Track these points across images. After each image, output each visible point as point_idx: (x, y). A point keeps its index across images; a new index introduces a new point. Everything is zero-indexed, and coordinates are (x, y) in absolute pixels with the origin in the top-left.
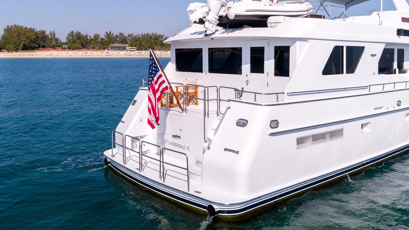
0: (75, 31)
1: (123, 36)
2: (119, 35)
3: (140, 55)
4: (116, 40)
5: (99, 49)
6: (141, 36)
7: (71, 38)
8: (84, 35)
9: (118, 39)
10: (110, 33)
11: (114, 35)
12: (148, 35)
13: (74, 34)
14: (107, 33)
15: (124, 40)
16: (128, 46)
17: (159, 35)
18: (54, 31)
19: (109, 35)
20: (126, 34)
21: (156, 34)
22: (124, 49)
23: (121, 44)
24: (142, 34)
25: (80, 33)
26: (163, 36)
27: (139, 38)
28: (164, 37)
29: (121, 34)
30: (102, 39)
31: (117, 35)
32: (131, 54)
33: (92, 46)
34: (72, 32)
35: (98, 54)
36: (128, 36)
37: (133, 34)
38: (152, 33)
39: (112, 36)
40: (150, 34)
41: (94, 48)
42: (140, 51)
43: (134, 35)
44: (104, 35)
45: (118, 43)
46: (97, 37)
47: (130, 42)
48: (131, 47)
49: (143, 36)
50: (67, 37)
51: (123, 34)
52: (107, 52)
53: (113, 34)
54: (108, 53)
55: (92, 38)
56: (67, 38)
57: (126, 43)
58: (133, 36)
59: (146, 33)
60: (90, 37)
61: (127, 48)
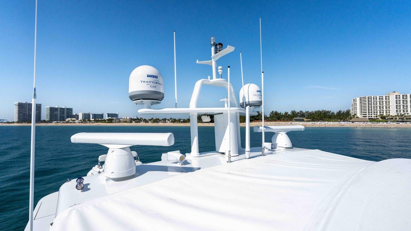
0: (274, 111)
1: (302, 113)
2: (299, 112)
3: (313, 125)
4: (298, 115)
5: (287, 121)
6: (314, 112)
7: (272, 115)
8: (279, 113)
9: (299, 115)
10: (294, 111)
11: (297, 112)
12: (319, 111)
13: (274, 112)
14: (292, 111)
15: (303, 115)
16: (305, 119)
17: (327, 111)
19: (293, 112)
20: (304, 112)
21: (325, 110)
22: (303, 120)
23: (300, 118)
24: (315, 111)
25: (277, 112)
26: (330, 111)
27: (313, 113)
28: (331, 112)
29: (301, 111)
30: (289, 115)
31: (298, 112)
32: (308, 124)
33: (283, 119)
34: (273, 112)
36: (306, 112)
37: (308, 111)
38: (322, 110)
39: (295, 113)
40: (320, 110)
42: (314, 122)
43: (310, 112)
44: (291, 113)
45: (299, 116)
46: (286, 113)
47: (307, 116)
48: (307, 119)
49: (316, 112)
50: (270, 114)
51: (302, 111)
52: (291, 123)
53: (296, 112)
55: (284, 114)
56: (270, 115)
57: (304, 117)
58: (309, 113)
59: (318, 110)
60: (282, 114)
61: (305, 120)
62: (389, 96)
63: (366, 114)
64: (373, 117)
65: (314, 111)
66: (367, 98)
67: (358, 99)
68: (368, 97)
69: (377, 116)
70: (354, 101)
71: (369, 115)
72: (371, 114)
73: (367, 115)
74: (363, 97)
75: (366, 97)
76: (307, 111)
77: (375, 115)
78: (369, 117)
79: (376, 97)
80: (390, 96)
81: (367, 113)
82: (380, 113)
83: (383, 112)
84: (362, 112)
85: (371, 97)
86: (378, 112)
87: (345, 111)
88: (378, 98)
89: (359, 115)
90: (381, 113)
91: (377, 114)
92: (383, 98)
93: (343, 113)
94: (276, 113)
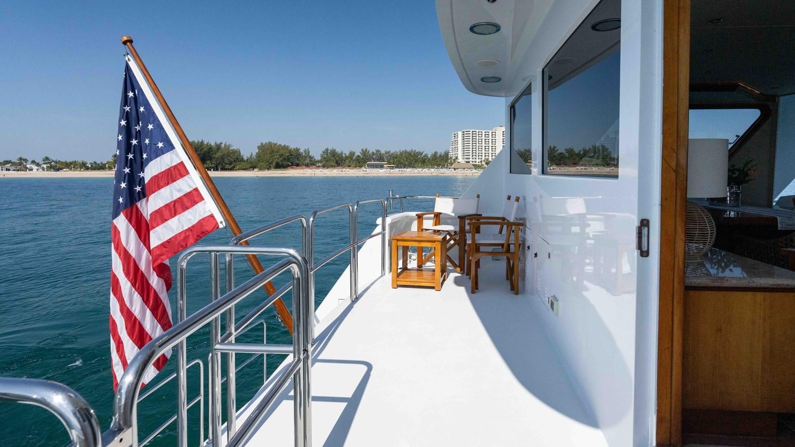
0: (330, 148)
1: (380, 154)
2: (375, 152)
3: (401, 174)
6: (399, 153)
7: (325, 156)
8: (339, 152)
9: (374, 156)
10: (366, 150)
11: (371, 152)
12: (406, 152)
13: (329, 152)
14: (363, 150)
15: (381, 157)
16: (386, 164)
18: (308, 149)
19: (364, 152)
20: (383, 152)
21: (415, 151)
22: (382, 167)
23: (377, 162)
25: (335, 150)
26: (423, 152)
27: (397, 155)
28: (424, 154)
29: (378, 151)
30: (358, 156)
31: (373, 153)
33: (347, 164)
34: (327, 150)
35: (354, 172)
36: (385, 153)
37: (390, 152)
38: (410, 150)
39: (368, 153)
40: (408, 150)
41: (349, 166)
43: (391, 152)
44: (360, 153)
45: (374, 160)
46: (352, 154)
47: (387, 158)
48: (389, 164)
49: (401, 154)
50: (321, 154)
51: (379, 151)
53: (369, 151)
54: (366, 171)
55: (348, 155)
56: (322, 156)
57: (383, 161)
58: (390, 154)
59: (404, 150)
60: (345, 154)
61: (385, 166)
62: (495, 132)
63: (469, 159)
64: (477, 163)
65: (399, 151)
66: (471, 133)
67: (460, 134)
68: (473, 132)
69: (481, 162)
70: (455, 136)
71: (473, 159)
72: (476, 159)
73: (471, 160)
74: (466, 131)
75: (470, 131)
76: (388, 150)
77: (480, 160)
78: (473, 162)
79: (482, 132)
80: (497, 132)
81: (471, 157)
82: (485, 156)
83: (488, 156)
84: (465, 154)
85: (476, 132)
86: (483, 155)
87: (443, 153)
88: (484, 134)
89: (460, 159)
90: (487, 157)
91: (481, 159)
92: (489, 135)
93: (440, 156)
94: (334, 153)
